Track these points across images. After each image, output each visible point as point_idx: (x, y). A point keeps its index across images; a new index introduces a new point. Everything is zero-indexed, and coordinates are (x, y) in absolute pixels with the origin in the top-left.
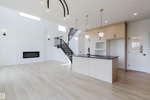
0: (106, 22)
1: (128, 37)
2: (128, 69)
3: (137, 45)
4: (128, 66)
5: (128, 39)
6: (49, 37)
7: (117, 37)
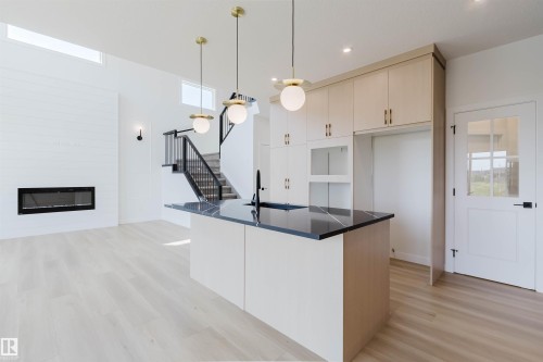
0: (347, 50)
1: (449, 123)
2: (449, 269)
3: (492, 158)
4: (449, 253)
5: (449, 131)
6: (138, 128)
7: (398, 120)
